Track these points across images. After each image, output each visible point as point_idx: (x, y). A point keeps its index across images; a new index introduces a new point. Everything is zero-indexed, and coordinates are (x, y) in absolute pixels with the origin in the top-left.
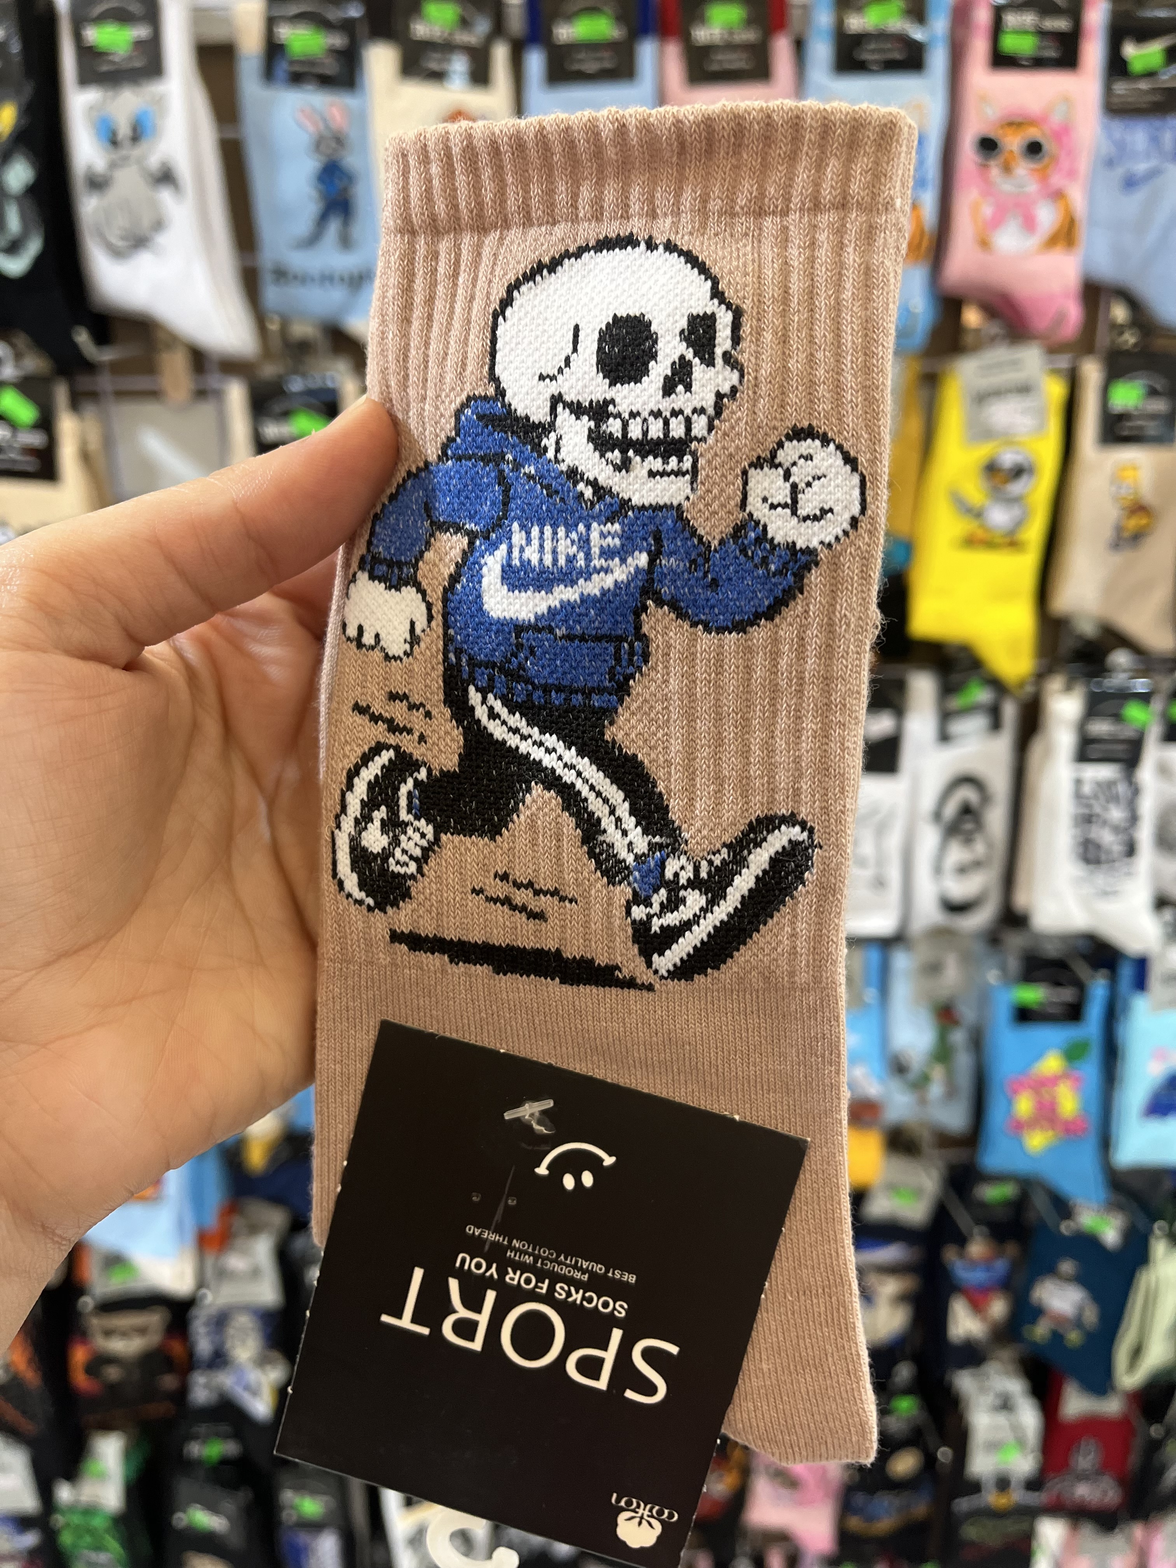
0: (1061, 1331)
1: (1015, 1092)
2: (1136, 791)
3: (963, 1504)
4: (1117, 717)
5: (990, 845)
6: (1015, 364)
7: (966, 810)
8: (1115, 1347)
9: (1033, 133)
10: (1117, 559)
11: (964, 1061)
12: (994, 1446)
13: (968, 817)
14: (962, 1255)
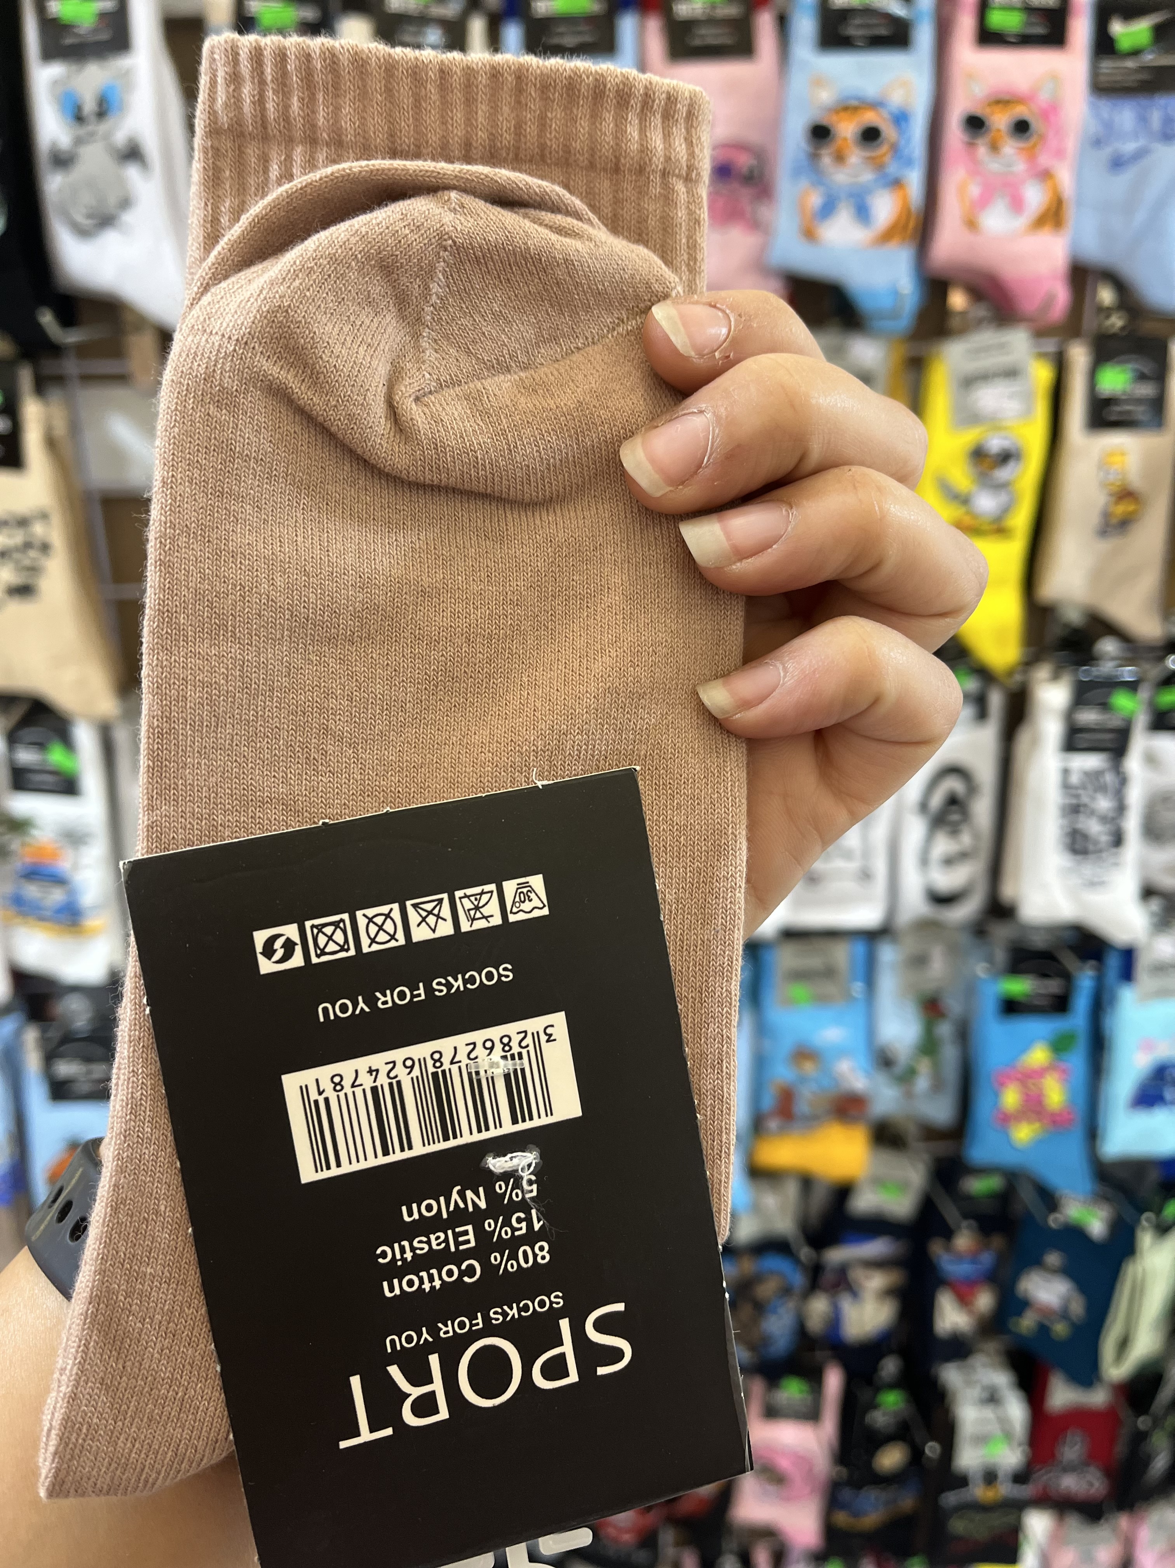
0: (1047, 1323)
1: (1002, 1084)
2: (1123, 781)
3: (951, 1499)
4: (1105, 706)
5: (976, 836)
6: (1002, 347)
7: (953, 801)
8: (1102, 1337)
9: (1021, 111)
10: (1105, 546)
11: (950, 1054)
12: (982, 1440)
13: (954, 808)
14: (948, 1248)
